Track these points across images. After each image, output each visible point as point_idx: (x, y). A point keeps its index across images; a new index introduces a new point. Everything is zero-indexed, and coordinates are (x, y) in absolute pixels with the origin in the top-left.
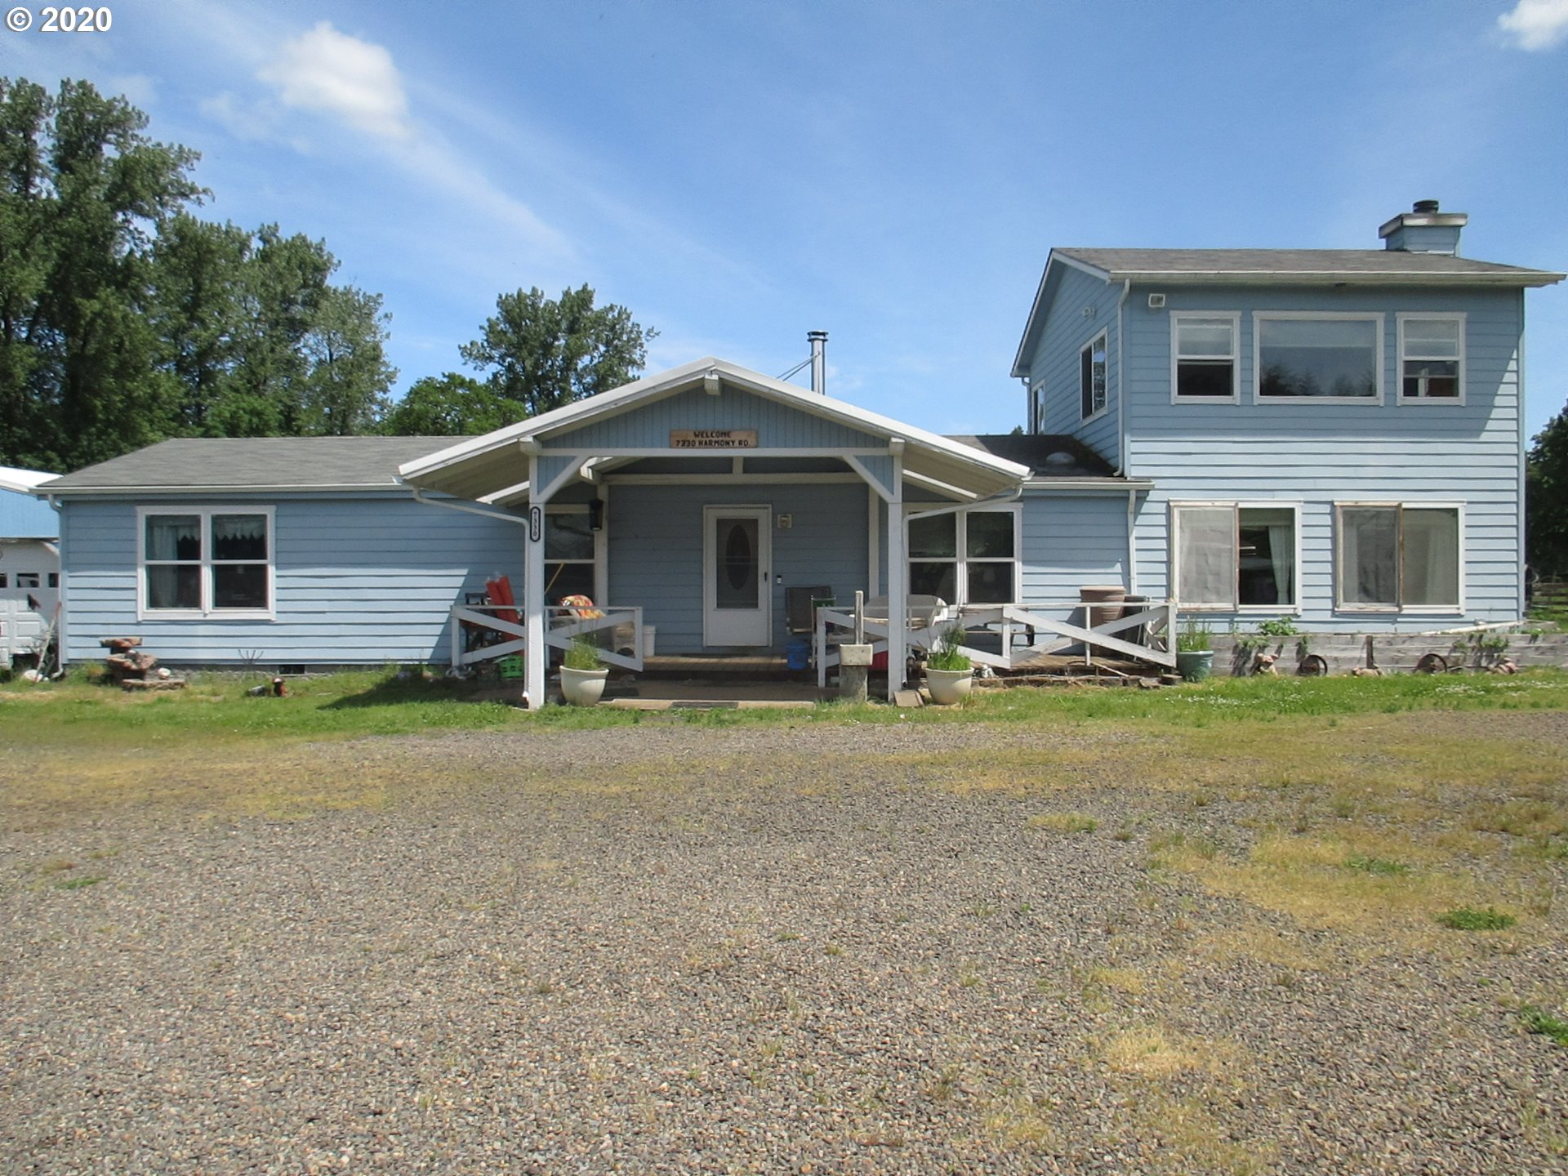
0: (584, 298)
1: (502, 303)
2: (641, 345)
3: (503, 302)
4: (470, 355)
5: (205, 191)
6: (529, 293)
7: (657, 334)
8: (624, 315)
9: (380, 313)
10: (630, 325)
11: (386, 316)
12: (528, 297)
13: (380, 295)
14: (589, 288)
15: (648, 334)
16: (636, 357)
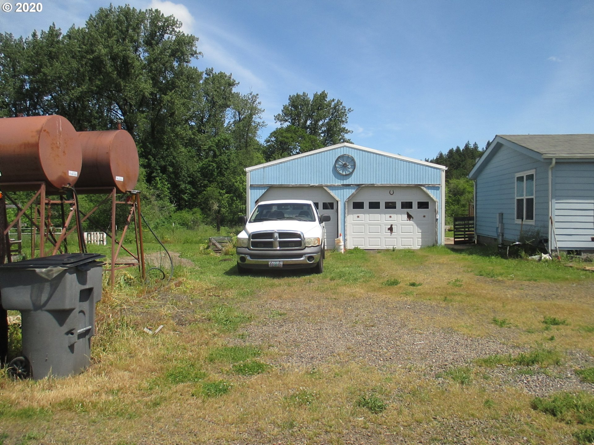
0: (323, 96)
1: (290, 98)
2: (346, 115)
3: (292, 98)
4: (278, 119)
5: (200, 53)
6: (302, 94)
7: (352, 111)
8: (339, 103)
9: (257, 102)
10: (341, 107)
11: (259, 103)
12: (301, 96)
13: (257, 95)
14: (326, 92)
15: (348, 110)
16: (344, 119)
